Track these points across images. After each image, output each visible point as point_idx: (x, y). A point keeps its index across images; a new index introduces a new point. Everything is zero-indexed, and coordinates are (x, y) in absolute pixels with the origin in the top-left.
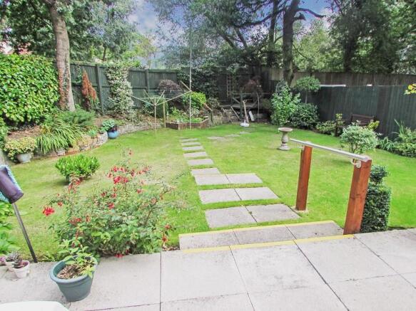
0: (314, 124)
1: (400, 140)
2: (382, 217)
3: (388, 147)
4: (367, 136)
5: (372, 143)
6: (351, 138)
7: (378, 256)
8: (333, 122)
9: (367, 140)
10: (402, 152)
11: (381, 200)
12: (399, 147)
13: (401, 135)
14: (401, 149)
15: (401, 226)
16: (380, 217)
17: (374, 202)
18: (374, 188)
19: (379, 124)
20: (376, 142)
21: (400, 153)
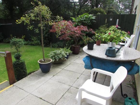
0: (3, 40)
1: (33, 41)
2: (24, 71)
3: (30, 44)
4: (20, 41)
5: (22, 44)
6: (14, 43)
7: (23, 89)
8: (10, 38)
9: (20, 43)
10: (34, 44)
11: (22, 66)
12: (33, 43)
13: (32, 39)
14: (33, 44)
15: (34, 71)
16: (23, 72)
17: (19, 67)
18: (17, 62)
19: (25, 36)
20: (23, 43)
21: (33, 45)
